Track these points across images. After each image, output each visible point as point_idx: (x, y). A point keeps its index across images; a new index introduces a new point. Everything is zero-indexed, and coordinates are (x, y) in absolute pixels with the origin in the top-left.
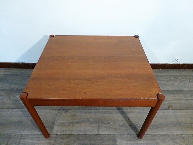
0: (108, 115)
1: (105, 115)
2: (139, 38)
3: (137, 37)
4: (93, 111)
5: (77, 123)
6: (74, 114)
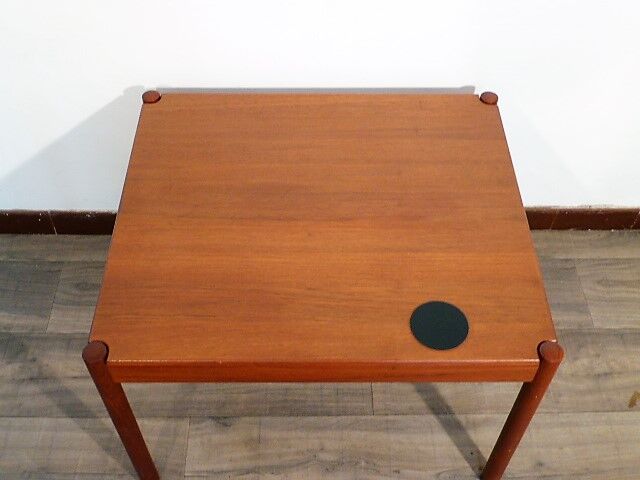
0: (393, 437)
1: (381, 436)
2: (498, 104)
3: (489, 100)
4: (333, 420)
5: (274, 469)
6: (255, 434)
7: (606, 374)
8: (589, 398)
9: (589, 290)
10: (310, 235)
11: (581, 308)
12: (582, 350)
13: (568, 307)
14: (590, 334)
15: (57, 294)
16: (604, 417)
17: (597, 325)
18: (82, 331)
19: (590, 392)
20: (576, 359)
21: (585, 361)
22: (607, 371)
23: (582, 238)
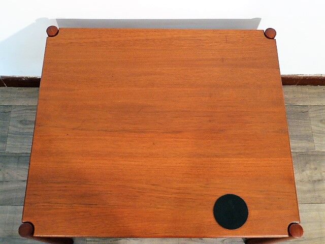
7: (319, 180)
8: (308, 195)
9: (315, 126)
10: (154, 144)
11: (309, 138)
12: (308, 165)
13: (301, 138)
14: (313, 155)
15: (10, 127)
16: (315, 206)
17: (317, 149)
18: (26, 152)
19: (309, 191)
20: (303, 171)
21: (308, 172)
22: (320, 178)
23: (314, 91)
